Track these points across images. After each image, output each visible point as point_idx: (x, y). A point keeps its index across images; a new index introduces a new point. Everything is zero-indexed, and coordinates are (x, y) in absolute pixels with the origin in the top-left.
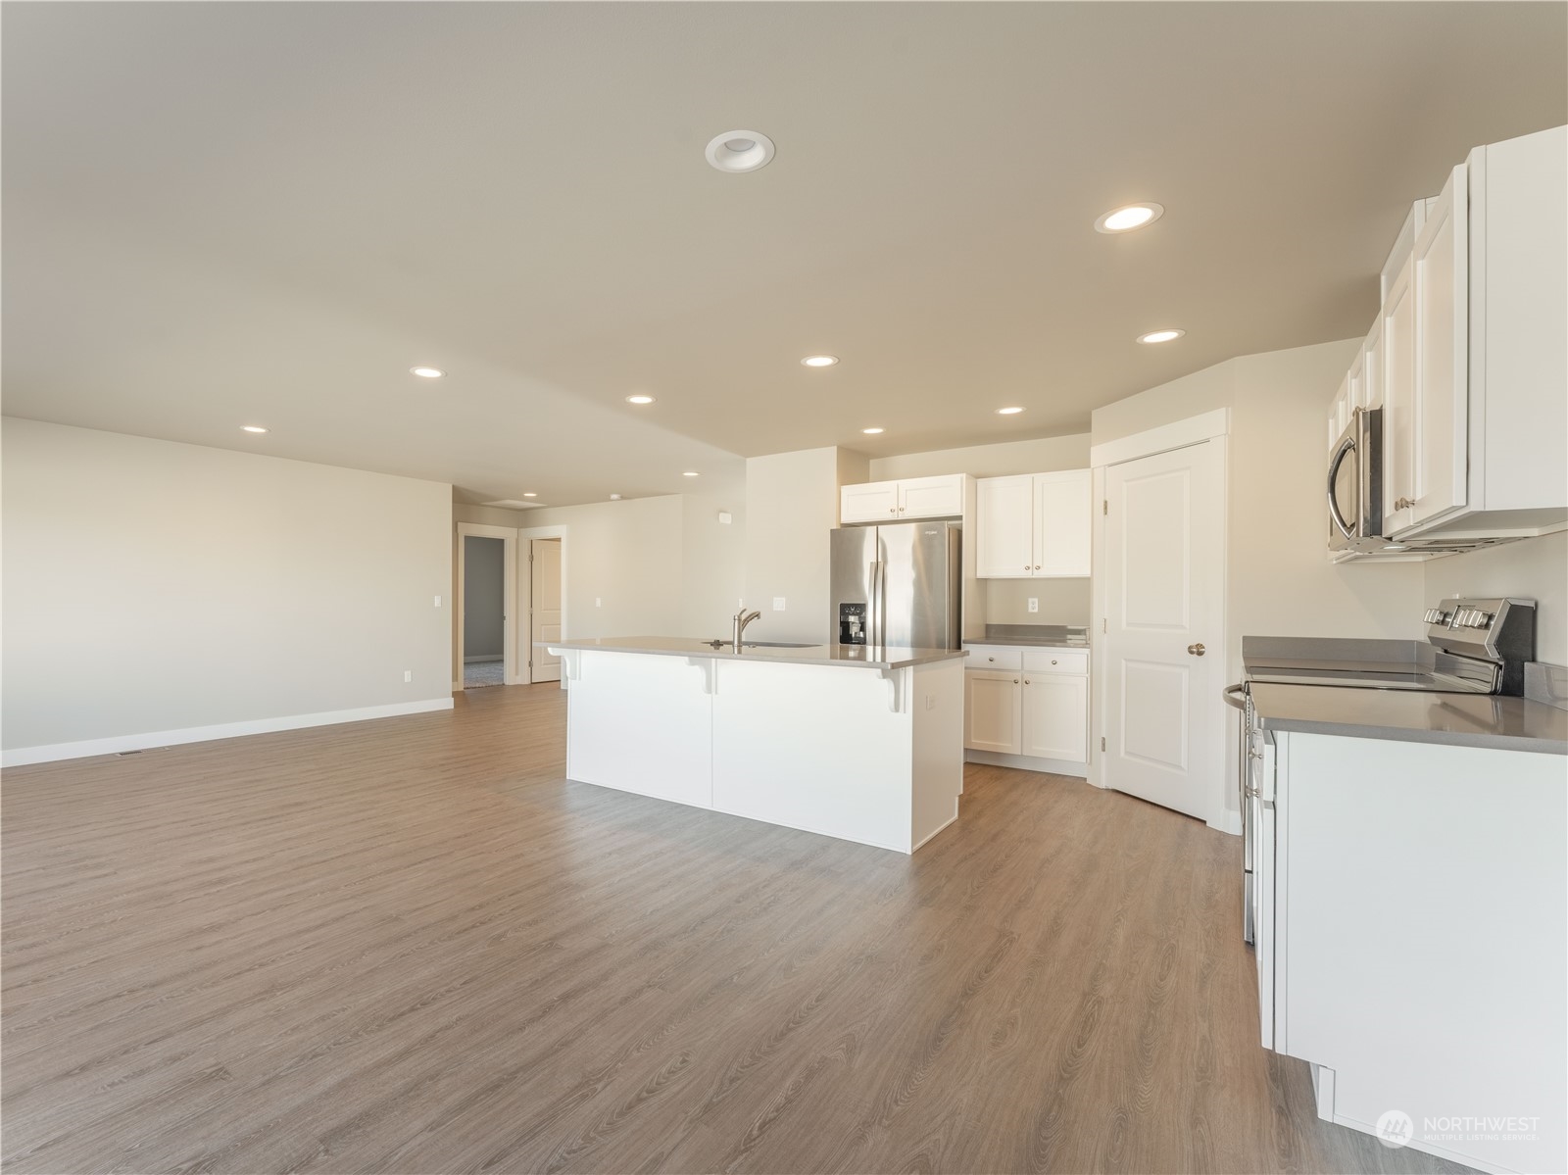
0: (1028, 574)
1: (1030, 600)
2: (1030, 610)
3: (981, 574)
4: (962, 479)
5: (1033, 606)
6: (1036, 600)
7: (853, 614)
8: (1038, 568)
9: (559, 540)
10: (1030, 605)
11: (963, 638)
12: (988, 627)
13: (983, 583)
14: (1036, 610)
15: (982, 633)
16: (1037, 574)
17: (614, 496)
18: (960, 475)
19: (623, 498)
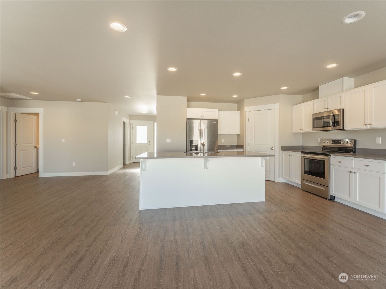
0: (227, 133)
1: (223, 139)
2: (223, 142)
17: (78, 100)
18: (217, 109)
19: (82, 101)
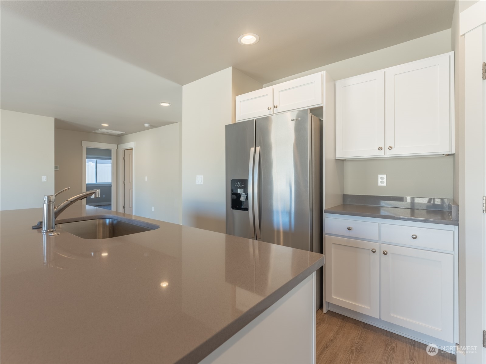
0: (381, 154)
1: (380, 176)
2: (380, 184)
3: (339, 156)
4: (322, 76)
5: (382, 180)
6: (385, 176)
7: (240, 188)
8: (390, 148)
9: (132, 149)
10: (380, 180)
11: (324, 208)
12: (345, 197)
13: (341, 162)
14: (385, 184)
15: (339, 202)
16: (389, 153)
18: (322, 72)
